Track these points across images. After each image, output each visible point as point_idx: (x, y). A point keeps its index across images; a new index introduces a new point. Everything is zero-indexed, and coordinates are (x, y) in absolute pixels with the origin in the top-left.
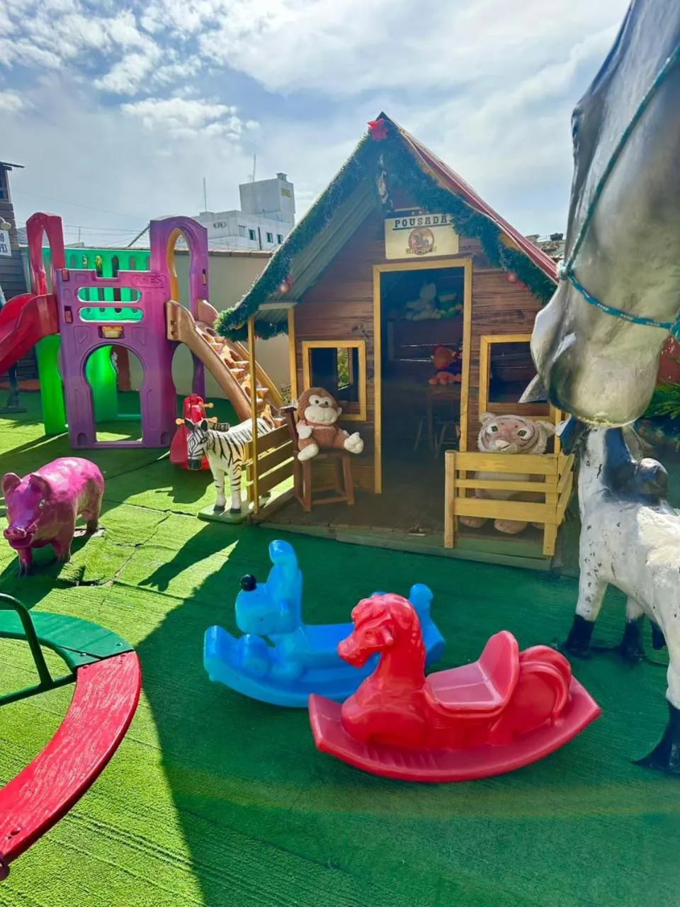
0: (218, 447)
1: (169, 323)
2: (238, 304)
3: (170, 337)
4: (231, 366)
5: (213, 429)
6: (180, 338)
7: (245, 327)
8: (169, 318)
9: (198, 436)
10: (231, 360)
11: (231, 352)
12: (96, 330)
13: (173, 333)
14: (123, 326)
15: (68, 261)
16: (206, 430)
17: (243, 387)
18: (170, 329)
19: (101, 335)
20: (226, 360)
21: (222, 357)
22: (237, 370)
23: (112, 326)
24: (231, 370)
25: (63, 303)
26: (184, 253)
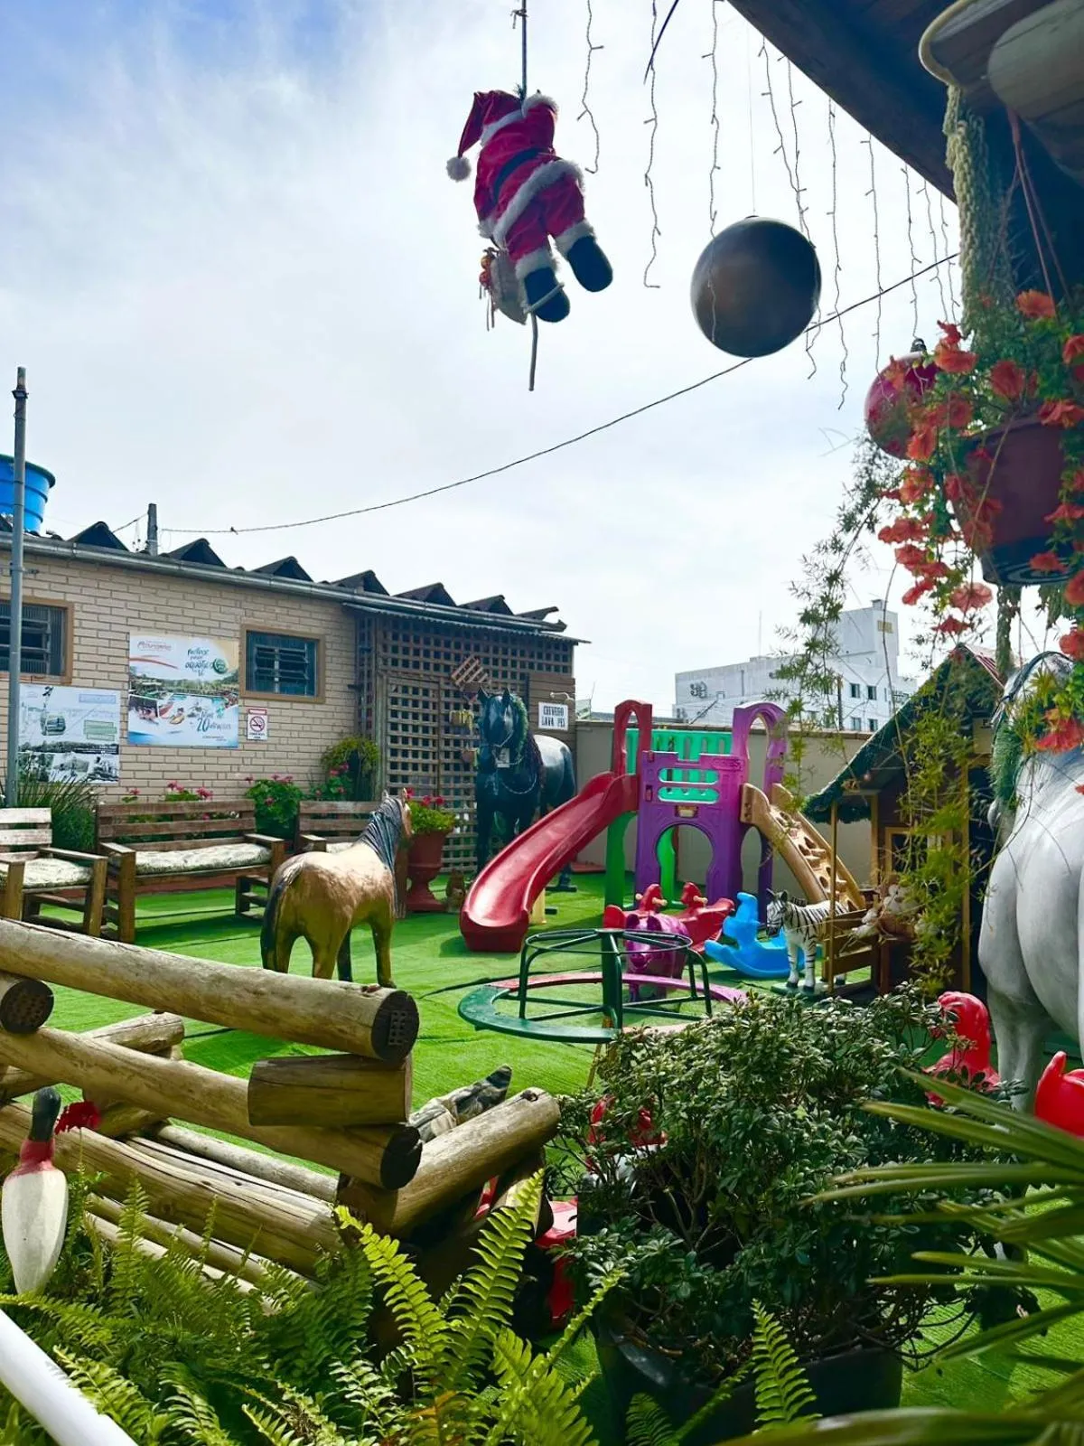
0: (795, 919)
1: (743, 805)
2: (823, 790)
3: (743, 819)
4: (806, 853)
5: (792, 901)
6: (753, 822)
7: (828, 811)
8: (744, 801)
9: (779, 905)
10: (806, 847)
11: (806, 839)
12: (673, 810)
13: (746, 815)
14: (698, 807)
15: (654, 745)
16: (785, 901)
17: (818, 875)
18: (744, 811)
19: (677, 814)
20: (800, 847)
21: (796, 843)
22: (812, 857)
23: (687, 806)
24: (805, 857)
25: (644, 784)
26: (762, 733)
